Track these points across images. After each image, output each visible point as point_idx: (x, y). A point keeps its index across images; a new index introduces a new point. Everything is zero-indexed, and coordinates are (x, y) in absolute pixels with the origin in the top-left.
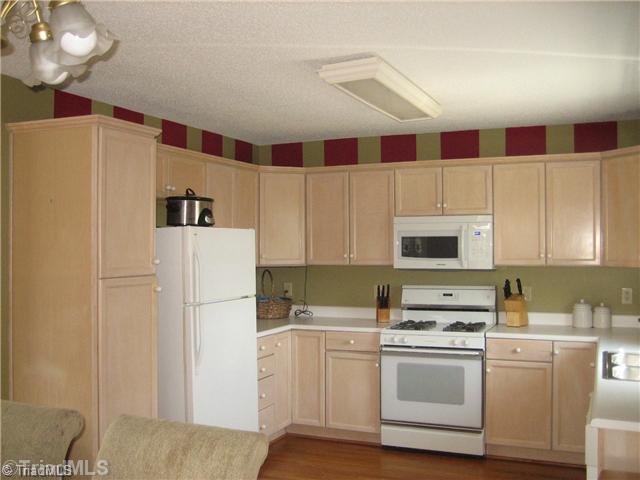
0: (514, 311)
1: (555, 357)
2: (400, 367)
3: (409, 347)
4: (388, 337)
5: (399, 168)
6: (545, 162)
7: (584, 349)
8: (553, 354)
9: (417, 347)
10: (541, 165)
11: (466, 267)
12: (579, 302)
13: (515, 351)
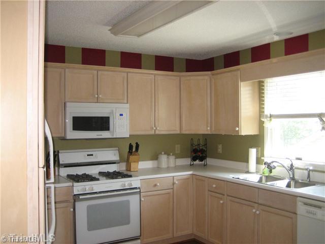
0: (135, 162)
1: (175, 186)
2: (89, 207)
3: (96, 193)
4: (80, 188)
5: (68, 68)
6: (155, 75)
7: (188, 179)
8: (174, 184)
9: (100, 192)
10: (153, 76)
11: (115, 137)
12: (162, 154)
13: (156, 185)
